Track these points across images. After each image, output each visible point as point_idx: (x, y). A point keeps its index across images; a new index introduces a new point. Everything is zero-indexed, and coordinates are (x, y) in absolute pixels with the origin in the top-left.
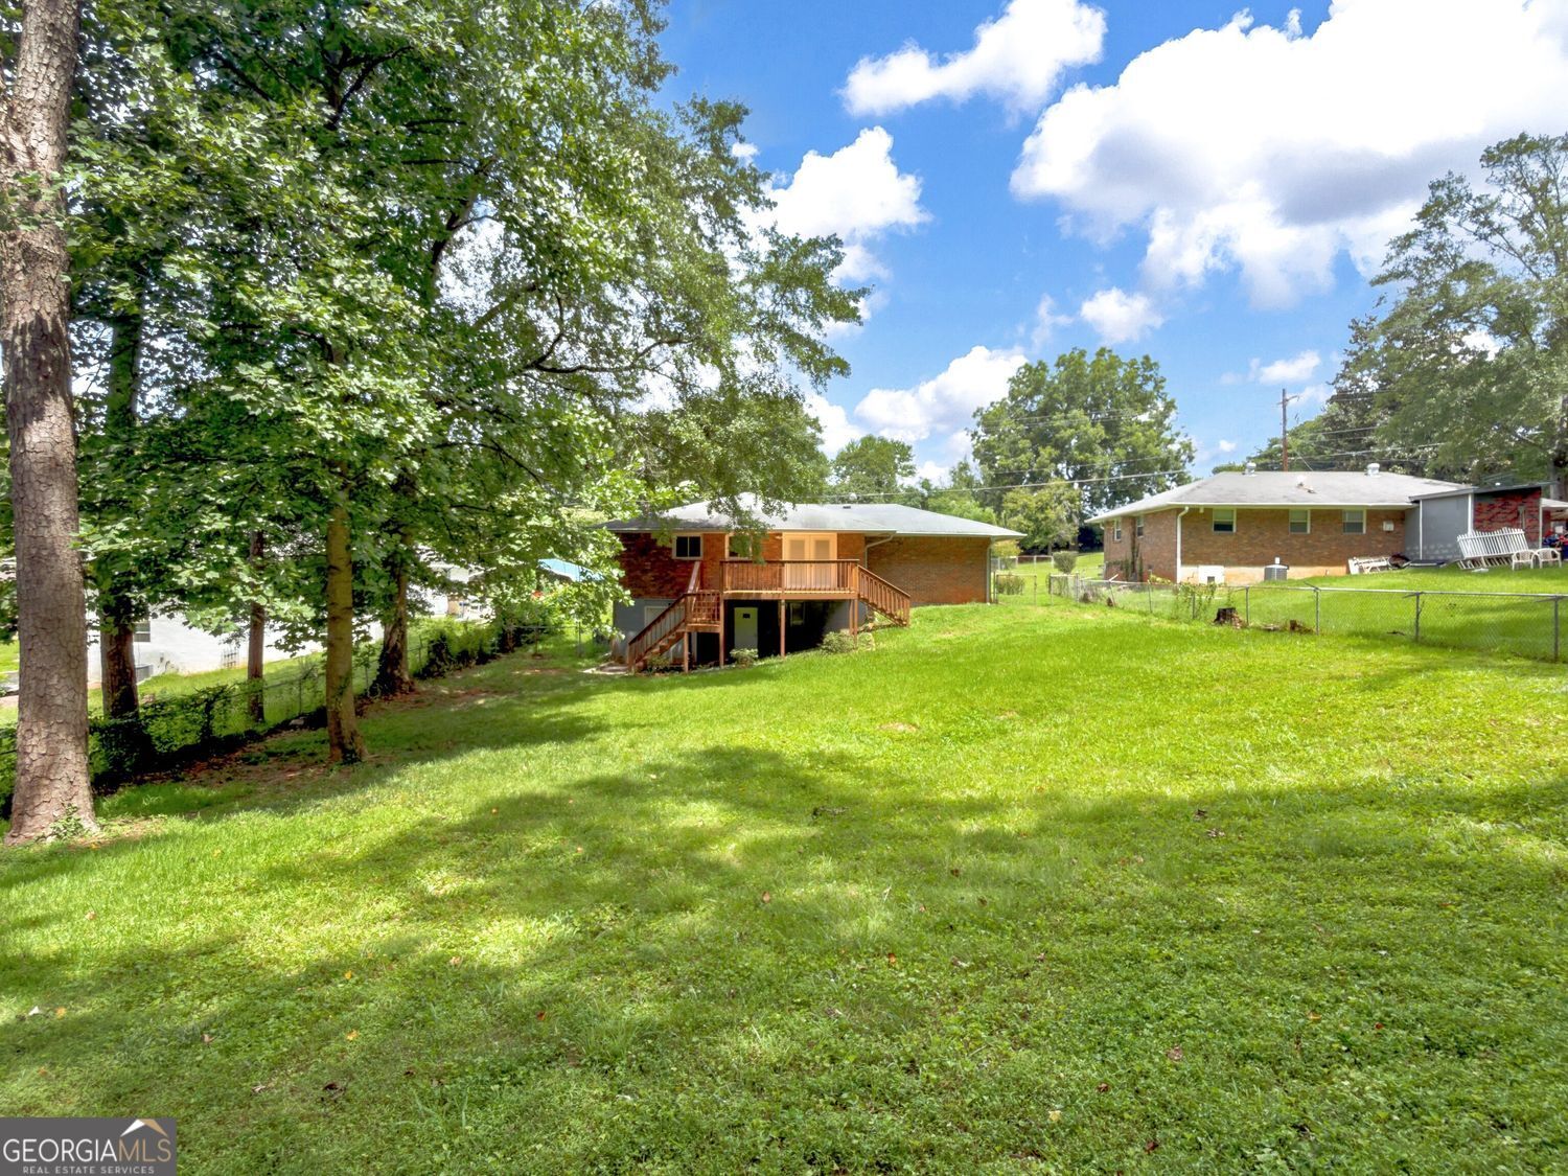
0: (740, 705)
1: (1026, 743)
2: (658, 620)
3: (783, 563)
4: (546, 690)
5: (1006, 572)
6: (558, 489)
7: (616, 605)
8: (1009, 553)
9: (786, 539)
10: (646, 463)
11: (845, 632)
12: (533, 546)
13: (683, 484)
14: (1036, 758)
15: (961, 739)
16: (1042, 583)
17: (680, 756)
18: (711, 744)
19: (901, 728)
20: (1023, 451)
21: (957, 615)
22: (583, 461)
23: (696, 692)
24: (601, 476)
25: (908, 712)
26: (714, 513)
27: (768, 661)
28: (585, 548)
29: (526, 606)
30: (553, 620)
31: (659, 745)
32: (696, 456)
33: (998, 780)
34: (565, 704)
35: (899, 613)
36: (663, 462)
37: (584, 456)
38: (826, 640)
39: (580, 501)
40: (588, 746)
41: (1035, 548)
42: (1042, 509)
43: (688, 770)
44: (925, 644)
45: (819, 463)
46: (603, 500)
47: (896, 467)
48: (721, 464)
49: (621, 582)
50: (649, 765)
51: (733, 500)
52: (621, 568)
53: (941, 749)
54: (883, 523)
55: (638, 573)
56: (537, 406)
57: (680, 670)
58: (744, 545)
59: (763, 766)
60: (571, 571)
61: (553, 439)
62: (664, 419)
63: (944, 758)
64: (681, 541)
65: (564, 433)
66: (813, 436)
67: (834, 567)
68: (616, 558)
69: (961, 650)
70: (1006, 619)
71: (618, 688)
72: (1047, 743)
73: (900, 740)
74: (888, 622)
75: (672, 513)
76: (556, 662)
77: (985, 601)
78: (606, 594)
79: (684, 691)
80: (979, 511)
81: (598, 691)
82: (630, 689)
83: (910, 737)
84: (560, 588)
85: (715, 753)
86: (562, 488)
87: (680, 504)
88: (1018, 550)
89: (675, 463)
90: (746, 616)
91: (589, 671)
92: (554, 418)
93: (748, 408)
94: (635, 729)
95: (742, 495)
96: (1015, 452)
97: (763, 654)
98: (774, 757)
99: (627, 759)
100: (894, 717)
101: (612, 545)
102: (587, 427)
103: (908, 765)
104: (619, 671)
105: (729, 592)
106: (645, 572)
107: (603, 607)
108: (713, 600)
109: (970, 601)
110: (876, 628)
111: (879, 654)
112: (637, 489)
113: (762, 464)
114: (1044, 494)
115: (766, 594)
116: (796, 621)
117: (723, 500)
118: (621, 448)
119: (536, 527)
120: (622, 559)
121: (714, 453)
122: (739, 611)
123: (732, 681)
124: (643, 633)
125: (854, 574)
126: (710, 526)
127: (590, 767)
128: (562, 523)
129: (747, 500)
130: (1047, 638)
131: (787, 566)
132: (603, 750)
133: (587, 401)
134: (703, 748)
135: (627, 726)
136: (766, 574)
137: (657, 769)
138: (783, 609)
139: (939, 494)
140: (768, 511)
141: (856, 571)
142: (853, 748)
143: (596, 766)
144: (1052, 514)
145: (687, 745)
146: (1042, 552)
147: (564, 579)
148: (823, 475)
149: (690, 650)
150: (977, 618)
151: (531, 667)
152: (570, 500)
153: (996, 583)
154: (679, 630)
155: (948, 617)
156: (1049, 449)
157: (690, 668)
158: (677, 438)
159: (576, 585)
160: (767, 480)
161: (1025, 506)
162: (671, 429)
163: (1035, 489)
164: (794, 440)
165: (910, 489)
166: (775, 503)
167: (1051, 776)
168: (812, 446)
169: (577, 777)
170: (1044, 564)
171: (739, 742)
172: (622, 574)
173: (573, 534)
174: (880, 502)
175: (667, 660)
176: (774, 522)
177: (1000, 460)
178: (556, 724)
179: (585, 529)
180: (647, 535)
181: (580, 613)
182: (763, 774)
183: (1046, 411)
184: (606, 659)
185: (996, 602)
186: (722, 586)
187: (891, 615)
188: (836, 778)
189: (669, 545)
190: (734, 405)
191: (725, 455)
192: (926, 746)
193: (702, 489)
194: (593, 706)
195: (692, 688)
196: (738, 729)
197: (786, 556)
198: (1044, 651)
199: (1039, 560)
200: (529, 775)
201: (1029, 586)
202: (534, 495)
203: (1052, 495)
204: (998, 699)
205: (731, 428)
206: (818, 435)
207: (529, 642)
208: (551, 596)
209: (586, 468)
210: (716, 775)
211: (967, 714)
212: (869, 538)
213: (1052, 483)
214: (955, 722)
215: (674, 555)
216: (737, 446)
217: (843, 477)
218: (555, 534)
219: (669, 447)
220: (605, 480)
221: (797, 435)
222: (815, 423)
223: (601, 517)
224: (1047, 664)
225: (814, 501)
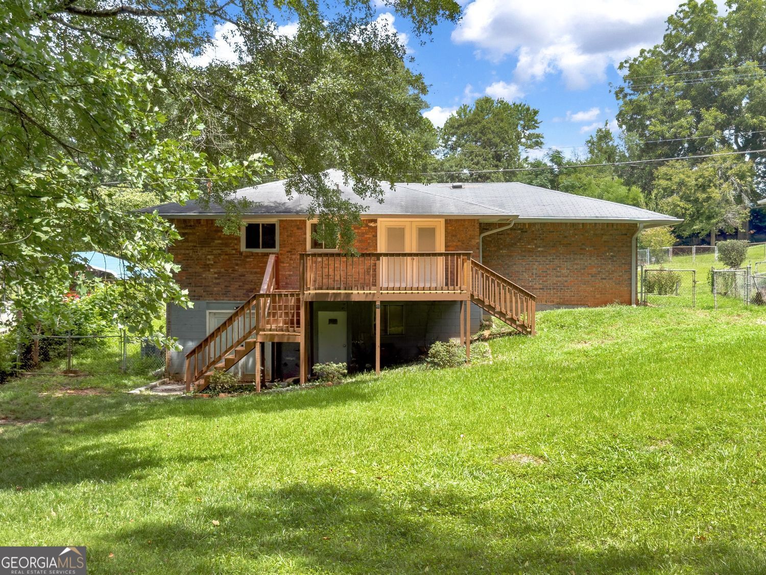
0: (325, 432)
1: (683, 480)
2: (225, 325)
3: (378, 256)
4: (82, 415)
5: (657, 267)
6: (95, 162)
7: (172, 308)
8: (661, 243)
9: (382, 226)
10: (208, 130)
11: (455, 341)
12: (67, 236)
13: (252, 157)
14: (696, 500)
15: (601, 476)
16: (703, 279)
17: (250, 496)
18: (289, 481)
19: (525, 460)
20: (681, 114)
21: (595, 320)
22: (127, 128)
23: (271, 416)
24: (149, 147)
25: (534, 440)
26: (295, 194)
27: (360, 377)
28: (131, 238)
29: (56, 308)
30: (91, 327)
31: (224, 483)
32: (270, 122)
33: (649, 526)
34: (106, 432)
35: (522, 318)
36: (230, 130)
37: (128, 121)
38: (432, 351)
39: (123, 179)
40: (134, 485)
41: (695, 235)
42: (703, 188)
43: (260, 514)
44: (556, 356)
45: (423, 131)
46: (153, 177)
47: (518, 137)
48: (301, 132)
49: (177, 277)
50: (210, 509)
51: (318, 178)
52: (176, 262)
53: (575, 487)
54: (501, 206)
55: (198, 269)
56: (68, 58)
57: (252, 389)
58: (332, 233)
59: (355, 509)
60: (114, 266)
61: (87, 100)
62: (229, 76)
63: (579, 499)
64: (252, 230)
65: (101, 93)
66: (416, 99)
67: (441, 261)
68: (170, 249)
69: (599, 364)
70: (657, 325)
71: (173, 412)
72: (710, 480)
73: (523, 476)
74: (508, 329)
75: (241, 194)
76: (94, 380)
77: (630, 303)
78: (159, 294)
79: (255, 415)
80: (623, 190)
81: (148, 416)
82: (190, 413)
83: (536, 473)
84: (101, 288)
85: (294, 493)
86: (100, 163)
87: (251, 183)
88: (673, 239)
89: (243, 132)
90: (333, 321)
91: (136, 391)
92: (90, 72)
93: (334, 62)
94: (194, 464)
95: (330, 171)
96: (672, 116)
97: (352, 370)
98: (367, 497)
99: (183, 501)
100: (517, 447)
101: (166, 233)
102: (132, 84)
103: (534, 508)
104: (175, 391)
105: (311, 292)
106: (207, 267)
107: (154, 309)
108: (292, 301)
109: (611, 302)
110: (493, 336)
111: (496, 369)
112: (196, 164)
113: (352, 132)
114: (707, 169)
115: (358, 295)
116: (393, 329)
117: (305, 177)
118: (175, 112)
119: (68, 210)
120: (175, 251)
121: (292, 118)
122: (323, 316)
123: (315, 402)
124: (207, 341)
125: (466, 270)
126: (288, 211)
127: (136, 512)
128: (102, 206)
129: (334, 178)
130: (709, 349)
131: (384, 260)
132: (153, 490)
133: (131, 53)
134: (279, 486)
135: (184, 459)
136: (358, 268)
137: (220, 513)
138: (378, 312)
139: (573, 169)
140: (360, 191)
141: (468, 265)
142: (466, 486)
143: (144, 510)
144: (716, 194)
145: (257, 483)
146: (703, 242)
147: (107, 277)
148: (427, 147)
149: (263, 364)
150: (620, 323)
151: (62, 386)
152: (112, 177)
153: (644, 280)
154: (250, 340)
155: (584, 323)
156: (714, 111)
157: (263, 385)
158: (246, 100)
159: (123, 283)
160: (358, 153)
161: (682, 184)
162: (238, 88)
163: (694, 163)
164: (392, 102)
165: (537, 164)
166: (369, 182)
167: (715, 522)
168: (414, 111)
169: (120, 525)
170: (706, 256)
171: (322, 479)
172: (177, 268)
173: (115, 219)
174: (498, 180)
175: (234, 376)
176: (369, 205)
177: (654, 126)
178: (93, 458)
179: (129, 213)
180: (210, 222)
181: (125, 318)
182: (354, 519)
183: (709, 64)
184: (158, 377)
185: (645, 303)
186: (303, 284)
187: (513, 321)
188: (444, 523)
189: (238, 233)
190: (318, 59)
191: (306, 122)
192: (557, 483)
193: (277, 165)
194: (141, 434)
195: (265, 411)
196: (322, 461)
197: (382, 247)
198: (706, 365)
199: (698, 251)
200: (59, 523)
201: (686, 283)
202: (65, 170)
203: (716, 170)
204: (647, 424)
205: (313, 88)
206: (422, 97)
207: (61, 356)
208: (88, 298)
209: (132, 137)
210: (295, 521)
211: (607, 443)
212: (484, 225)
213: (716, 155)
214: (593, 453)
215: (243, 247)
216: (321, 111)
217: (453, 148)
218: (93, 219)
219: (236, 111)
220: (156, 152)
221: (397, 96)
222: (417, 82)
223: (151, 198)
224: (709, 381)
225: (416, 179)
